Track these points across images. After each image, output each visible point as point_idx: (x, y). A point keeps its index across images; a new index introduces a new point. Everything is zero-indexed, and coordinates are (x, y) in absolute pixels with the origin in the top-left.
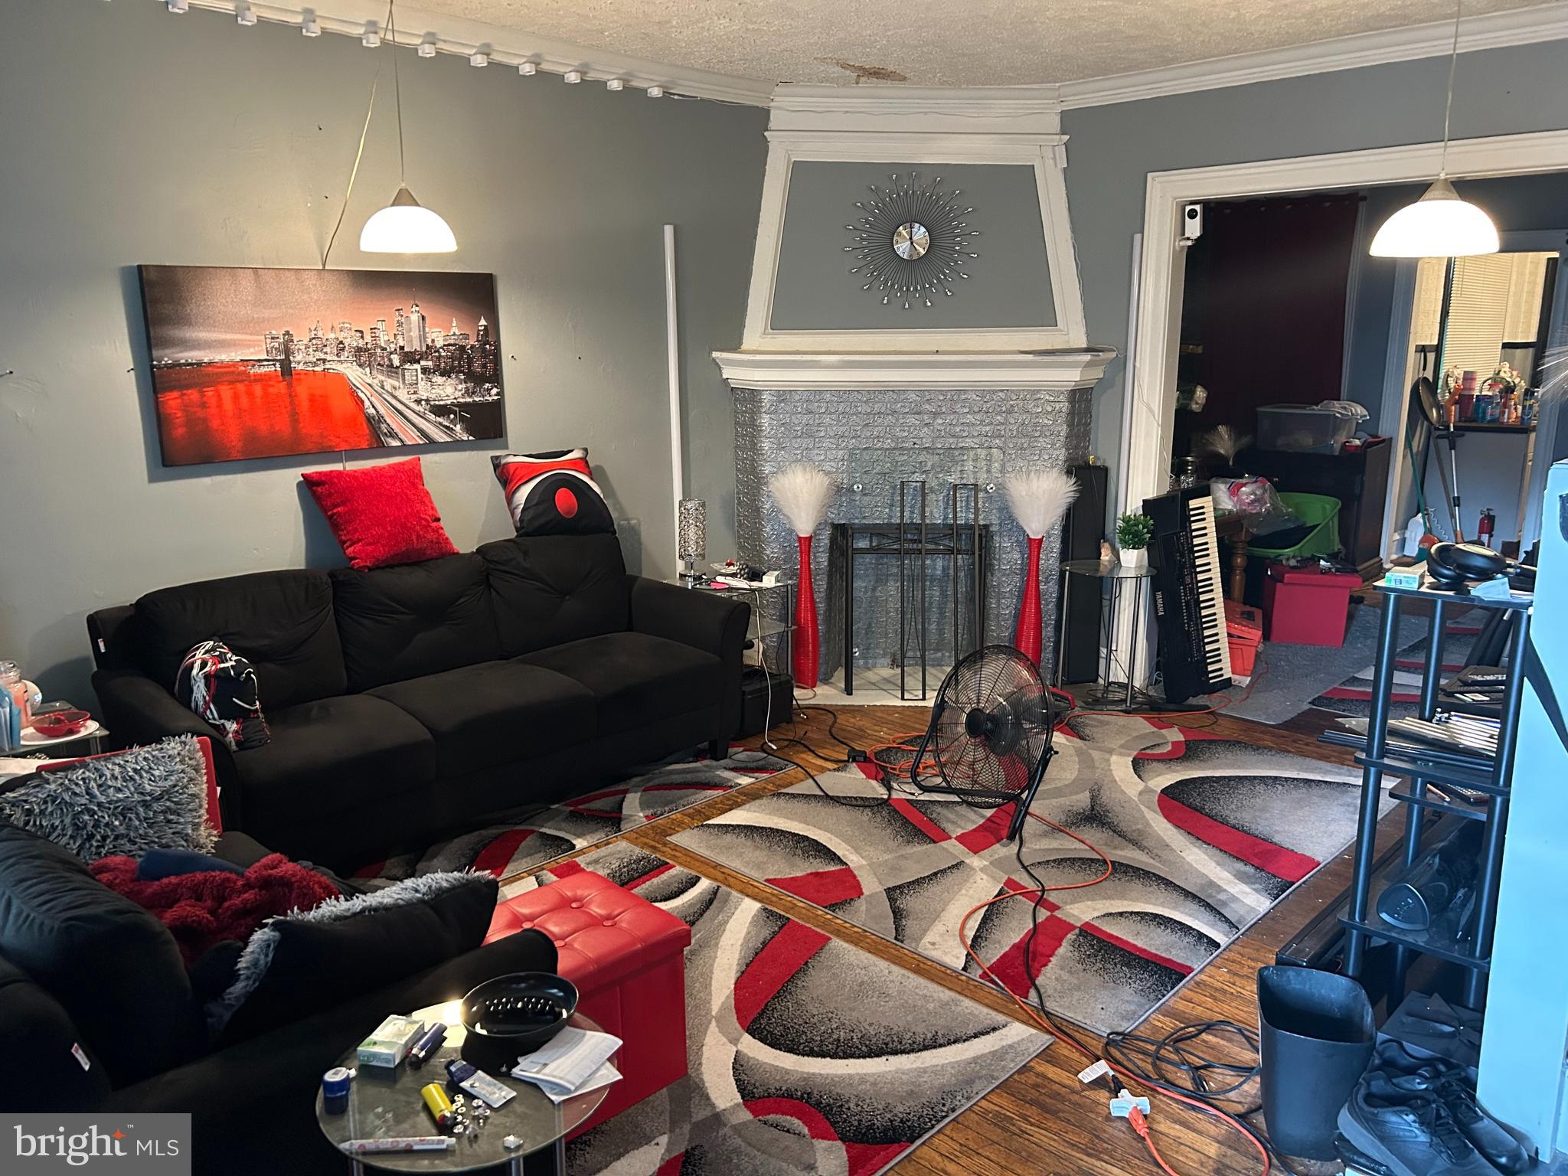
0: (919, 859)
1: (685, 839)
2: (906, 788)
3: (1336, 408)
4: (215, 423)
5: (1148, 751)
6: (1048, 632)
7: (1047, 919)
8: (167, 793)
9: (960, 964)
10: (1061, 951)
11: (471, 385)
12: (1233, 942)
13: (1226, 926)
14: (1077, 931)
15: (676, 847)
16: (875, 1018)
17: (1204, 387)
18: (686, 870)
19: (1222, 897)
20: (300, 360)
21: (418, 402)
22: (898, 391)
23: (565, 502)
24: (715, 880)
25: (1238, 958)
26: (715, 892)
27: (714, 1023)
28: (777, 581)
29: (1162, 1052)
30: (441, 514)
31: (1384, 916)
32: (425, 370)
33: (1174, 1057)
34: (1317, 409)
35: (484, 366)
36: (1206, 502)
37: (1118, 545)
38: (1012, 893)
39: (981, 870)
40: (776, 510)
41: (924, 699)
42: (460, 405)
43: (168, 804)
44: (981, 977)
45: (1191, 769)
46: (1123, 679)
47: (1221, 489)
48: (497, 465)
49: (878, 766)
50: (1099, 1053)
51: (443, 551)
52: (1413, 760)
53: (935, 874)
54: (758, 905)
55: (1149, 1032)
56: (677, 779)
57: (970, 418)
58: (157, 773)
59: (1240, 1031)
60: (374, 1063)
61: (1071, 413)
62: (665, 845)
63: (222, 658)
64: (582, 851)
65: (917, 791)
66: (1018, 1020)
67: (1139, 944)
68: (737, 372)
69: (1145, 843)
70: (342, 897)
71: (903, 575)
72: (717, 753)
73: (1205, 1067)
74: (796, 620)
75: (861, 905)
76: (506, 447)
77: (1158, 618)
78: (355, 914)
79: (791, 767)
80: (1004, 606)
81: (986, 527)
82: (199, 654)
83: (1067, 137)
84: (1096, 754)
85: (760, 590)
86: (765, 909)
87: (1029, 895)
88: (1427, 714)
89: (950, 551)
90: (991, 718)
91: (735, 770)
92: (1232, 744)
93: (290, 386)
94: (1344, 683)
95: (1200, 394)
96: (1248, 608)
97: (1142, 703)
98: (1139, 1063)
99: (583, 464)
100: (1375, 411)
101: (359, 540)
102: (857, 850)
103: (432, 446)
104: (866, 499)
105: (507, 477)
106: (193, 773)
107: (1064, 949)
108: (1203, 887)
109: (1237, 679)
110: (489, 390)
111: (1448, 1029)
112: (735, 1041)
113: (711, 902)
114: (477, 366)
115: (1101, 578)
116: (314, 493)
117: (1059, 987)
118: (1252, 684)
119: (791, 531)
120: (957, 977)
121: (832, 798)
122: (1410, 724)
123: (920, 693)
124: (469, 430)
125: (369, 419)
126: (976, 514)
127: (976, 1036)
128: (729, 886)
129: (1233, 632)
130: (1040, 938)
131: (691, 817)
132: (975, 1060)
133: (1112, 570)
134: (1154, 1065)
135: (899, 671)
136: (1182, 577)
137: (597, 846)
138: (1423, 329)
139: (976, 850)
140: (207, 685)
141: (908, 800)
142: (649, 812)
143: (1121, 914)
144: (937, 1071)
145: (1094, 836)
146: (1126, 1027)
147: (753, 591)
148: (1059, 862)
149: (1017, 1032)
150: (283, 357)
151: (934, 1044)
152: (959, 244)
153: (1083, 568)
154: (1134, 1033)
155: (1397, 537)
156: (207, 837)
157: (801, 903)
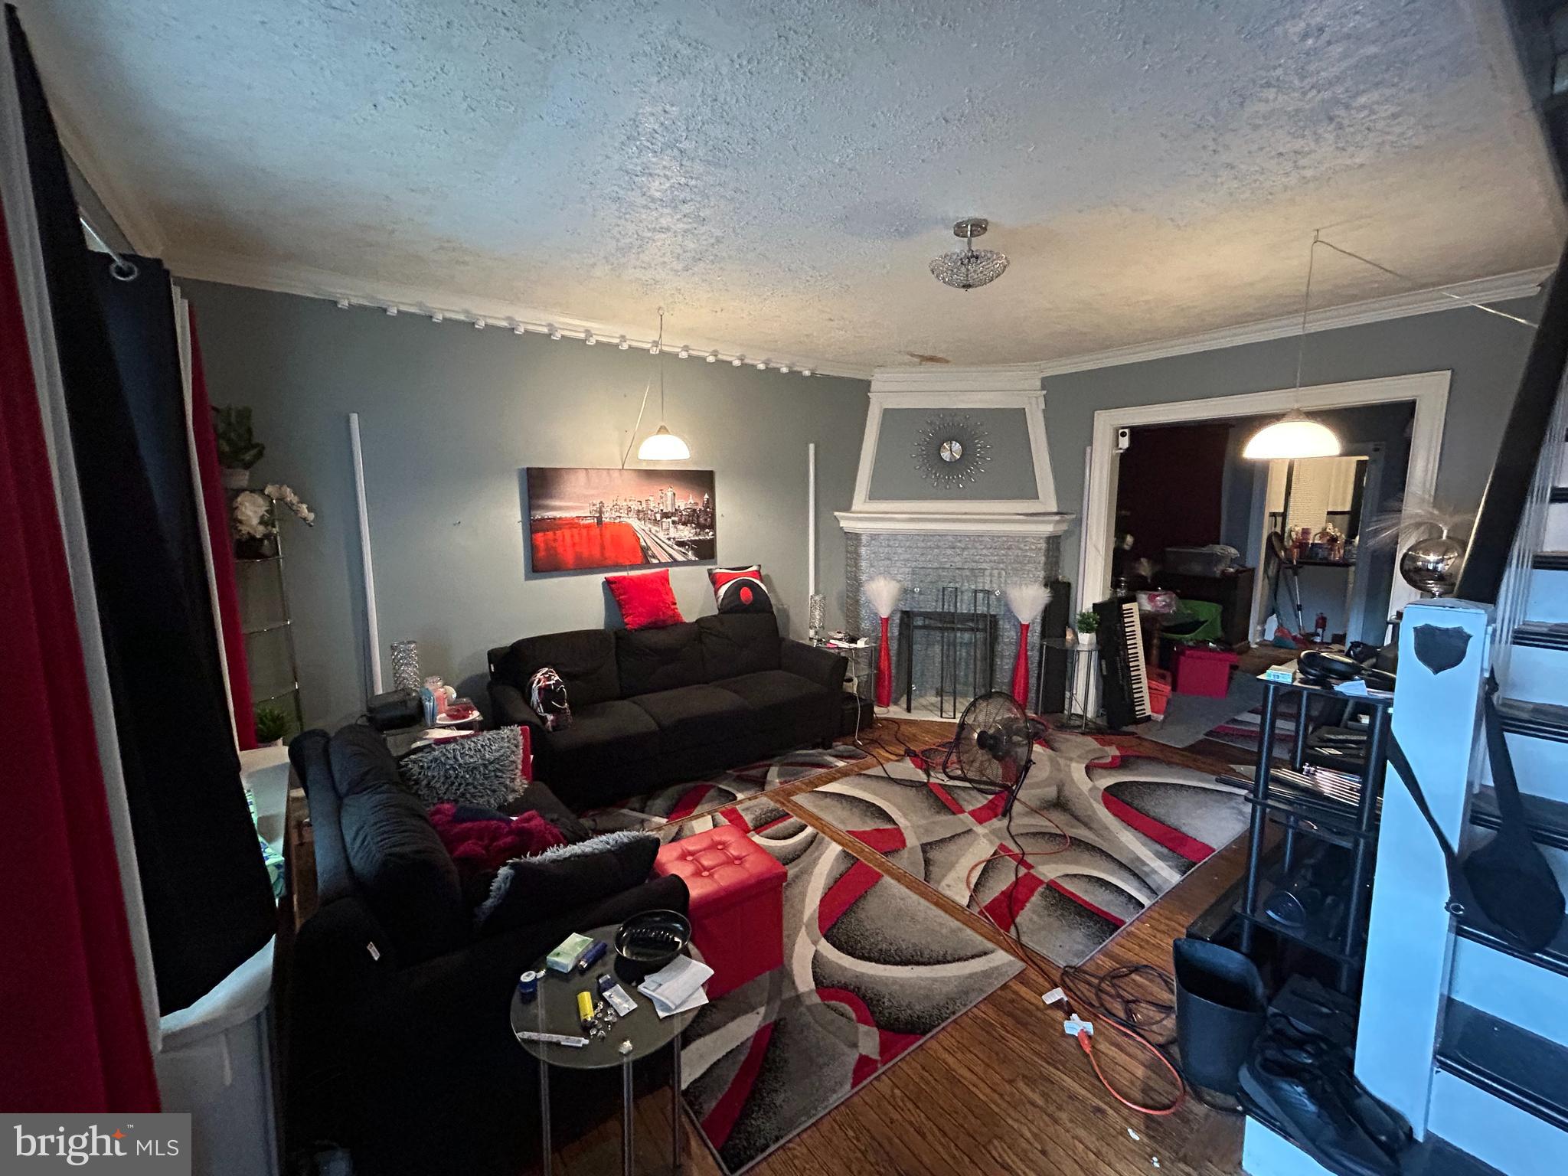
0: (945, 825)
1: (800, 799)
2: (939, 776)
3: (1218, 549)
4: (560, 550)
5: (1096, 761)
6: (1033, 681)
7: (1026, 875)
8: (497, 760)
9: (965, 902)
10: (1033, 899)
11: (698, 530)
12: (1154, 904)
13: (1148, 891)
14: (1045, 886)
15: (796, 804)
16: (907, 937)
17: (1132, 535)
18: (799, 820)
19: (1146, 869)
20: (607, 518)
21: (669, 539)
22: (942, 535)
23: (746, 595)
24: (816, 828)
25: (1156, 916)
26: (814, 837)
27: (803, 929)
28: (866, 643)
29: (1103, 985)
30: (677, 602)
31: (1270, 913)
32: (674, 522)
33: (1113, 991)
34: (1205, 550)
35: (706, 520)
36: (1134, 606)
37: (1077, 630)
38: (1003, 854)
39: (984, 836)
40: (868, 602)
41: (954, 718)
42: (691, 541)
43: (497, 766)
44: (979, 913)
45: (1126, 775)
46: (1080, 712)
47: (1143, 598)
48: (710, 573)
49: (923, 761)
50: (1057, 980)
51: (677, 622)
52: (1289, 802)
53: (953, 837)
54: (839, 848)
55: (1093, 968)
56: (800, 759)
57: (985, 552)
58: (493, 748)
59: (1160, 976)
60: (556, 968)
61: (1048, 550)
62: (789, 802)
63: (549, 679)
64: (741, 802)
65: (946, 779)
66: (1003, 949)
67: (1087, 898)
68: (848, 523)
69: (1092, 825)
70: (562, 845)
71: (943, 642)
72: (827, 746)
73: (1134, 1002)
74: (878, 668)
75: (905, 853)
76: (715, 563)
77: (1103, 677)
78: (565, 859)
79: (869, 757)
80: (1005, 665)
81: (994, 616)
82: (539, 675)
83: (1044, 392)
84: (1062, 761)
85: (856, 649)
86: (844, 851)
87: (1013, 856)
88: (1298, 765)
89: (972, 629)
90: (992, 737)
91: (836, 756)
92: (1151, 759)
93: (601, 530)
94: (1227, 723)
95: (1129, 539)
96: (1162, 671)
97: (1092, 729)
98: (1086, 992)
99: (757, 574)
100: (1243, 553)
101: (631, 614)
102: (905, 815)
103: (675, 563)
104: (922, 597)
105: (716, 580)
106: (515, 749)
107: (1035, 898)
108: (1132, 861)
109: (1155, 715)
110: (707, 533)
111: (1325, 1010)
112: (815, 943)
113: (812, 842)
114: (702, 520)
115: (1067, 651)
116: (610, 587)
117: (1031, 926)
118: (1164, 721)
119: (876, 614)
120: (963, 912)
121: (892, 779)
122: (1285, 774)
123: (952, 714)
124: (696, 555)
125: (642, 548)
126: (989, 608)
127: (973, 957)
128: (824, 833)
129: (1151, 686)
130: (1020, 888)
131: (807, 785)
132: (971, 976)
133: (1073, 647)
134: (1097, 995)
135: (939, 699)
136: (1118, 651)
137: (750, 799)
138: (1275, 503)
139: (980, 821)
140: (539, 693)
141: (940, 784)
142: (783, 780)
143: (1075, 876)
144: (944, 981)
145: (1058, 817)
146: (1077, 962)
147: (851, 649)
148: (1035, 834)
149: (1000, 957)
150: (598, 515)
151: (944, 961)
152: (979, 452)
153: (1055, 644)
154: (1085, 968)
155: (1259, 628)
156: (521, 784)
157: (867, 849)
